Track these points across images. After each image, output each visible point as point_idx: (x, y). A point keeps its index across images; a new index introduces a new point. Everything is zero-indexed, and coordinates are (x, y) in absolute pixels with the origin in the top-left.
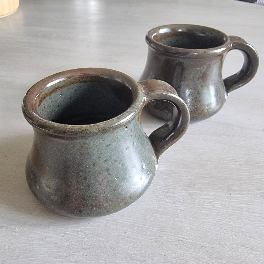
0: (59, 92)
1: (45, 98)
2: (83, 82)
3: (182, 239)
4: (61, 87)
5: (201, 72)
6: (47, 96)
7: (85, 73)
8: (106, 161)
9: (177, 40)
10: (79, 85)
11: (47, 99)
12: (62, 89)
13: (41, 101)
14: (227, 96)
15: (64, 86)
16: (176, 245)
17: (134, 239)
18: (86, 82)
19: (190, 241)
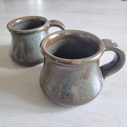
5: (82, 74)
9: (67, 41)
14: (104, 81)
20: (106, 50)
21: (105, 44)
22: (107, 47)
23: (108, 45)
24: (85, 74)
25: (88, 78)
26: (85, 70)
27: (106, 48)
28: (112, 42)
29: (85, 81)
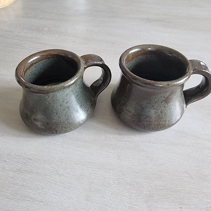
0: (34, 66)
2: (48, 58)
5: (164, 97)
8: (67, 103)
9: (147, 58)
10: (45, 60)
11: (28, 71)
13: (25, 73)
14: (186, 108)
15: (36, 62)
20: (193, 73)
21: (193, 66)
22: (195, 70)
23: (196, 68)
24: (167, 98)
25: (170, 102)
26: (168, 94)
27: (193, 70)
28: (202, 63)
29: (166, 105)
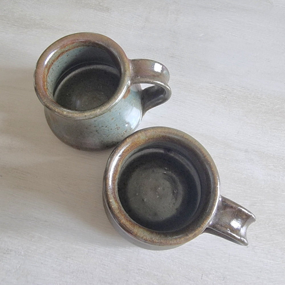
0: (65, 54)
1: (52, 64)
2: (86, 46)
3: (141, 268)
4: (67, 51)
6: (54, 61)
7: (87, 39)
10: (82, 47)
11: (55, 63)
12: (67, 52)
15: (69, 50)
16: (137, 273)
17: (108, 266)
18: (88, 46)
19: (147, 270)
